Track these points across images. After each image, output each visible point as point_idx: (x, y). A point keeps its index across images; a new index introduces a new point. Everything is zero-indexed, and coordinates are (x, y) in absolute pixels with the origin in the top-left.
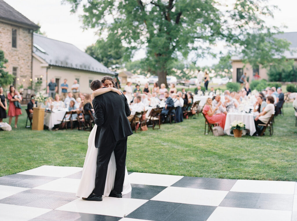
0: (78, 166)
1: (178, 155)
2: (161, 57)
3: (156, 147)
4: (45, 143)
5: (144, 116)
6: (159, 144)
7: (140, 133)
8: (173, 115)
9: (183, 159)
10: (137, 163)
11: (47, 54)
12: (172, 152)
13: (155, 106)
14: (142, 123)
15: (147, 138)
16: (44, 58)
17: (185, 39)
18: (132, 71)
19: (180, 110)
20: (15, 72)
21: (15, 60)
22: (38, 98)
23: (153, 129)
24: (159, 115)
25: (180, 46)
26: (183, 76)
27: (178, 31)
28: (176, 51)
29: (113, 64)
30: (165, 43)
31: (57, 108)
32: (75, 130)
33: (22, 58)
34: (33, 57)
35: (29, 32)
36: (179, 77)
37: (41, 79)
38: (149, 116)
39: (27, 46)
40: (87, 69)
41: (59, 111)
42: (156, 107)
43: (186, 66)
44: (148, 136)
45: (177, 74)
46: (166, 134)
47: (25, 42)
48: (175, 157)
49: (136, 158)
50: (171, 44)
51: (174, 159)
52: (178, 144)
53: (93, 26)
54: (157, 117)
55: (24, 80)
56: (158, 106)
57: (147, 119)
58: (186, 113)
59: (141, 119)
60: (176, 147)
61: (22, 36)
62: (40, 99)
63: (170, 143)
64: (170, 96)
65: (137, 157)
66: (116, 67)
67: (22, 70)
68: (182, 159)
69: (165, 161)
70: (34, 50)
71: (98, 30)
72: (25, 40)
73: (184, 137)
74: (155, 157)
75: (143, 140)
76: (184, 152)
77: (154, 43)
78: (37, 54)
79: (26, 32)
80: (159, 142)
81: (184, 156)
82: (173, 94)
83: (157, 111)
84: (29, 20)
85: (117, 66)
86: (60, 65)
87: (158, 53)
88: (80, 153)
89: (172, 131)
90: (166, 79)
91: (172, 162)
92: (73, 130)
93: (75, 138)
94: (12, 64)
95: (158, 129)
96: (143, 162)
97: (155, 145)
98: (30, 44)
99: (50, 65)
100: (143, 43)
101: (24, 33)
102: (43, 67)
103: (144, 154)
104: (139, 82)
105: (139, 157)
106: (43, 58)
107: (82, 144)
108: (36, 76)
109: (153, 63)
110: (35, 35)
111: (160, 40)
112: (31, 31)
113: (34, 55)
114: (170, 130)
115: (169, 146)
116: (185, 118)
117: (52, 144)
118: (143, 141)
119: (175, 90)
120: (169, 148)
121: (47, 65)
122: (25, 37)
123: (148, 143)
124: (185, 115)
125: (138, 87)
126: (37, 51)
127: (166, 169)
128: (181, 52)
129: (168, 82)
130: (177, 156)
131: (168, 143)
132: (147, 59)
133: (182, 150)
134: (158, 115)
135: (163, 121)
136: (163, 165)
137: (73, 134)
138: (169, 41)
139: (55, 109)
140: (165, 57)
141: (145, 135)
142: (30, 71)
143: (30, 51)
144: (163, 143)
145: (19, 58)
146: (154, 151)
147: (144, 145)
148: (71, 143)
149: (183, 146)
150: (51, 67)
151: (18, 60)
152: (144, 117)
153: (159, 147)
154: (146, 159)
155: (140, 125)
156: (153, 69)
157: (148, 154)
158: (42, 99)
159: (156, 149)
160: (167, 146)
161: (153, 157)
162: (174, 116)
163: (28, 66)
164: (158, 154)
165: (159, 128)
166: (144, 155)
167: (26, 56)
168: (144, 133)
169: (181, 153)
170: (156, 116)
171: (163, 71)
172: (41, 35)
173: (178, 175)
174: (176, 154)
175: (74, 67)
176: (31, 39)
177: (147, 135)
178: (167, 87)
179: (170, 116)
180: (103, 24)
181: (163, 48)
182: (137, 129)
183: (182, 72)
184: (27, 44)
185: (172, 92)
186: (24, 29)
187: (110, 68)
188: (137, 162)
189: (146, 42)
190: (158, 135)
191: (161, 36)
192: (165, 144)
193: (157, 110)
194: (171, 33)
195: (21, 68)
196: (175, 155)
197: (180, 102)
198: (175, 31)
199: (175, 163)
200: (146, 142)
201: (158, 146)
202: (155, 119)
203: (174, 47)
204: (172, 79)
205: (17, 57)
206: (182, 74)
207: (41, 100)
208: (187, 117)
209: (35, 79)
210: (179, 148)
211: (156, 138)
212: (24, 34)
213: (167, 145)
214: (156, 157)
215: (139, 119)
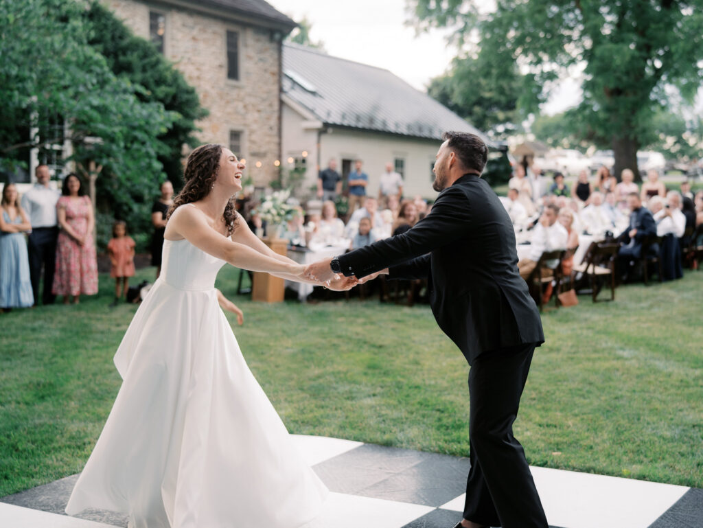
0: (336, 433)
1: (669, 398)
2: (622, 98)
3: (597, 365)
4: (268, 346)
5: (567, 263)
6: (609, 353)
7: (555, 312)
8: (655, 260)
9: (685, 412)
10: (530, 425)
11: (321, 96)
12: (649, 383)
13: (599, 235)
14: (561, 282)
15: (573, 330)
16: (310, 106)
17: (689, 47)
18: (550, 141)
19: (675, 245)
20: (235, 143)
21: (237, 113)
22: (269, 212)
23: (595, 301)
24: (612, 259)
25: (676, 66)
26: (682, 153)
27: (670, 25)
28: (664, 83)
29: (497, 121)
30: (633, 58)
31: (325, 240)
32: (370, 303)
33: (253, 105)
34: (282, 103)
35: (272, 39)
36: (669, 155)
37: (304, 161)
38: (581, 264)
39: (267, 75)
40: (426, 134)
41: (329, 249)
42: (602, 238)
43: (688, 126)
44: (576, 326)
45: (666, 147)
46: (633, 319)
47: (261, 64)
48: (658, 405)
49: (530, 406)
50: (649, 62)
51: (654, 411)
52: (668, 353)
53: (442, 22)
54: (606, 267)
55: (259, 164)
56: (610, 234)
57: (577, 272)
58: (692, 254)
59: (559, 272)
60: (660, 364)
61: (252, 50)
62: (273, 215)
63: (642, 349)
64: (644, 204)
65: (534, 399)
66: (507, 132)
67: (254, 137)
68: (681, 414)
69: (623, 418)
70: (287, 85)
71: (455, 33)
72: (261, 60)
73: (684, 329)
74: (591, 403)
75: (559, 339)
76: (688, 386)
77: (602, 59)
78: (294, 97)
79: (264, 38)
80: (610, 344)
81: (688, 401)
82: (655, 199)
83: (605, 248)
84: (271, 8)
85: (510, 126)
86: (353, 124)
87: (612, 86)
88: (360, 383)
89: (651, 307)
90: (635, 159)
91: (648, 424)
92: (364, 303)
93: (359, 329)
94: (227, 122)
95: (607, 301)
96: (550, 422)
97: (594, 356)
98: (275, 69)
99: (326, 125)
100: (573, 61)
101: (258, 40)
102: (308, 130)
103: (558, 389)
104: (565, 167)
105: (539, 400)
106: (307, 105)
107: (376, 350)
108: (291, 154)
109: (602, 115)
110: (291, 47)
111: (618, 52)
112: (277, 36)
113: (284, 98)
114: (644, 304)
115: (638, 359)
116: (689, 266)
117: (287, 348)
118: (561, 342)
119: (659, 186)
120: (639, 369)
121: (319, 125)
122: (261, 52)
123: (573, 350)
124: (688, 257)
125: (559, 179)
126: (292, 88)
127: (626, 453)
128: (678, 85)
129: (642, 166)
130: (664, 402)
131: (637, 349)
132: (584, 106)
133: (680, 378)
134: (608, 259)
135: (624, 278)
136: (619, 436)
137: (357, 316)
138: (644, 54)
139: (318, 242)
140: (631, 98)
141: (567, 321)
142: (276, 140)
143: (275, 88)
144: (622, 349)
145: (245, 107)
146: (593, 378)
147: (560, 356)
148: (344, 348)
149: (686, 363)
150: (330, 130)
151: (242, 111)
152: (565, 266)
153: (607, 365)
154: (561, 411)
155: (555, 289)
156: (600, 133)
157: (570, 390)
158: (279, 214)
159: (596, 372)
160: (634, 362)
161: (587, 401)
162: (657, 262)
163: (271, 128)
164: (603, 390)
165: (613, 298)
166: (557, 393)
167: (264, 100)
168: (567, 314)
169: (679, 388)
170: (603, 261)
171: (627, 138)
172: (313, 50)
173: (667, 481)
174: (661, 393)
175: (392, 128)
176: (276, 56)
177: (574, 320)
178: (638, 179)
179: (643, 264)
180: (468, 16)
181: (627, 73)
182: (547, 299)
183: (680, 141)
184: (266, 71)
185: (652, 193)
186: (259, 29)
187: (491, 133)
188: (530, 420)
189: (580, 58)
190: (606, 320)
191: (622, 41)
192: (626, 354)
193: (608, 245)
194: (649, 32)
195: (252, 132)
196: (657, 395)
197: (673, 222)
198: (661, 25)
199: (657, 428)
200: (570, 344)
201: (606, 359)
202: (601, 270)
203: (658, 73)
204: (651, 160)
205: (240, 105)
206: (678, 147)
207: (277, 218)
208: (696, 263)
209: (289, 162)
210: (670, 370)
211: (599, 332)
212: (259, 45)
213: (632, 358)
214: (596, 403)
215: (551, 272)
